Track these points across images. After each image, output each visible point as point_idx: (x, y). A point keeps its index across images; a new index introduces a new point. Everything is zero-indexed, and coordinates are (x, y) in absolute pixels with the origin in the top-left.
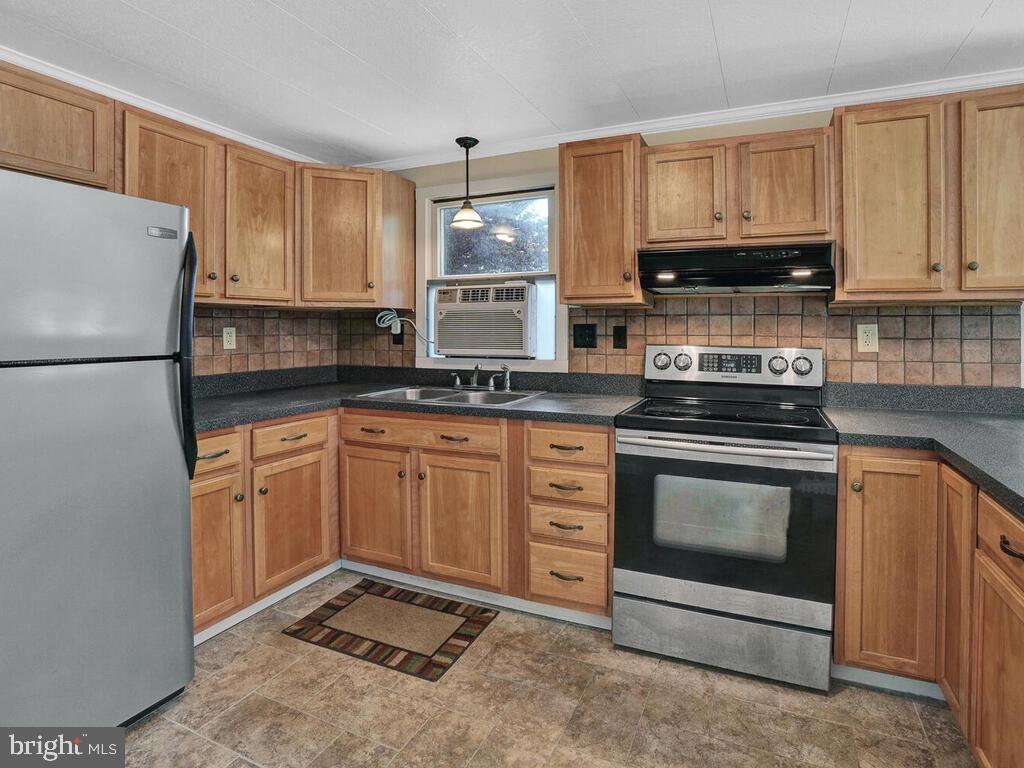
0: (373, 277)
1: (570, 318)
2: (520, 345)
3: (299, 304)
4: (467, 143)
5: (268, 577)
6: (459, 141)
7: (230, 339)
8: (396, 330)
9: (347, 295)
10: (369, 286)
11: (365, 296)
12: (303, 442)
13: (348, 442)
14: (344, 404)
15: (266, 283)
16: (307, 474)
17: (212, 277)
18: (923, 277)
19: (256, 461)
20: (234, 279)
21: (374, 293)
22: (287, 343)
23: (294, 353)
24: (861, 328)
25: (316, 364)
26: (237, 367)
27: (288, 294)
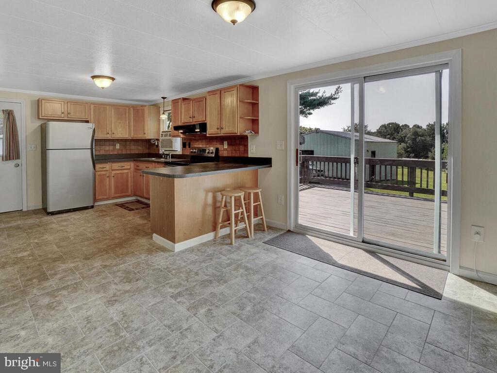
0: (146, 132)
1: (182, 140)
2: (172, 147)
3: (131, 138)
4: (164, 98)
5: (115, 194)
6: (162, 98)
7: (118, 146)
8: (156, 144)
9: (140, 136)
10: (145, 134)
11: (143, 136)
12: (124, 168)
13: (136, 169)
14: (134, 160)
15: (122, 134)
16: (125, 175)
17: (108, 133)
18: (216, 130)
19: (113, 170)
20: (113, 134)
21: (146, 135)
22: (133, 147)
23: (135, 149)
24: (224, 142)
25: (142, 152)
26: (120, 152)
27: (127, 136)
